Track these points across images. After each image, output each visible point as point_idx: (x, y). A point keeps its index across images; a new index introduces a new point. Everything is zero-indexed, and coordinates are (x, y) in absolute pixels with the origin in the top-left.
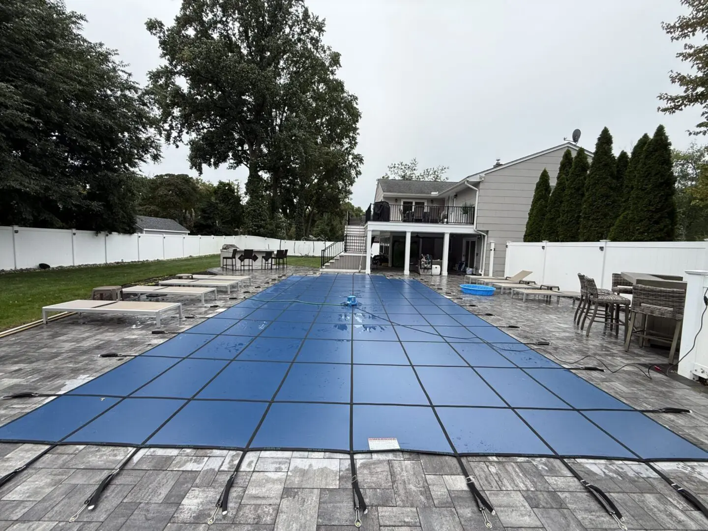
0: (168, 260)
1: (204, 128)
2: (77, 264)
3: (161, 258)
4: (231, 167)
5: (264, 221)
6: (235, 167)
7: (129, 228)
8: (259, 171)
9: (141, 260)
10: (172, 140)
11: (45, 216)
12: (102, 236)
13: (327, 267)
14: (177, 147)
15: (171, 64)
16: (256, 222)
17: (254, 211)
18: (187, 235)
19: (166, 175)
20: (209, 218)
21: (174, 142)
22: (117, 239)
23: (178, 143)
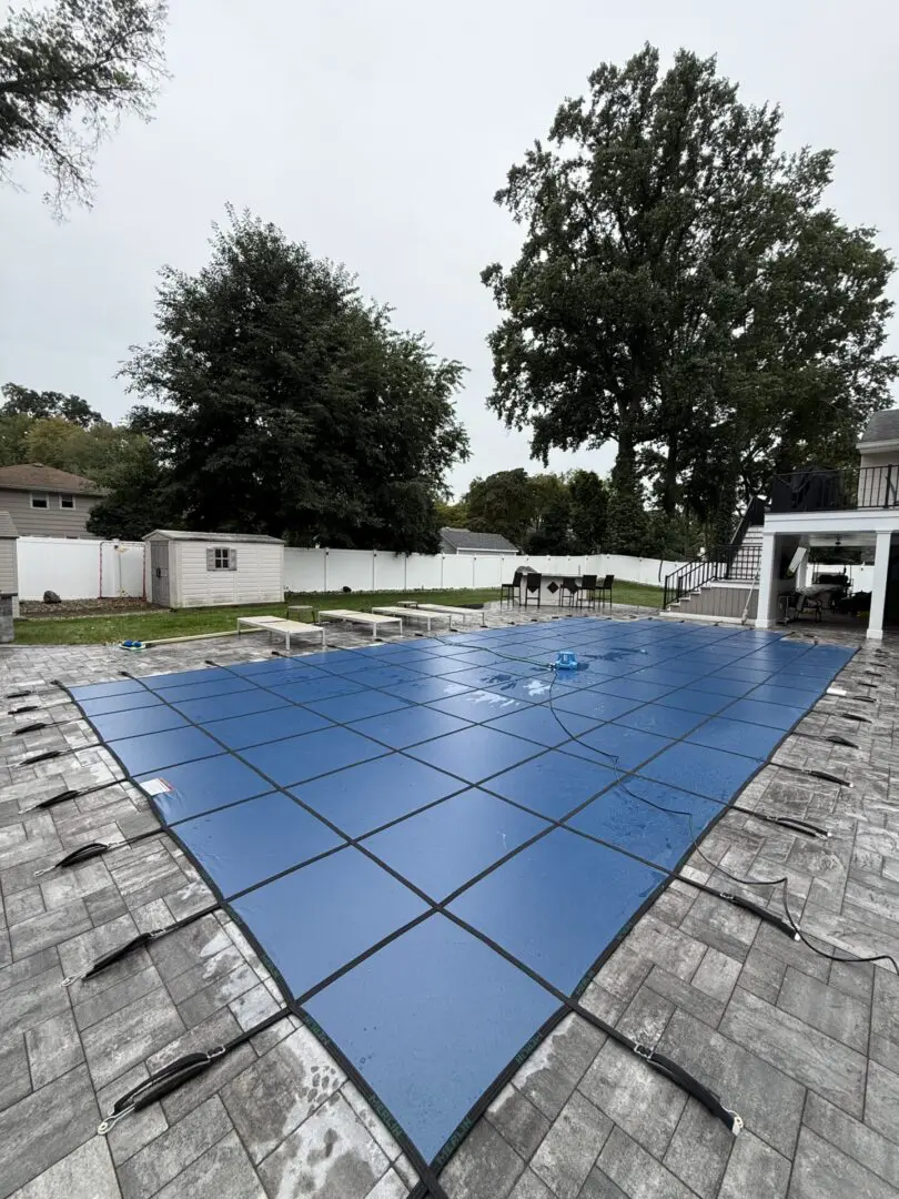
0: (478, 590)
1: (557, 393)
2: (376, 589)
3: (470, 587)
4: (592, 446)
5: (638, 528)
6: (599, 445)
7: (432, 548)
8: (634, 444)
9: (445, 587)
10: (514, 422)
11: (340, 536)
12: (402, 556)
13: (675, 609)
14: (520, 429)
15: (515, 316)
16: (624, 531)
17: (622, 512)
18: (515, 556)
19: (499, 474)
20: (555, 529)
21: (517, 423)
22: (418, 561)
23: (522, 424)
